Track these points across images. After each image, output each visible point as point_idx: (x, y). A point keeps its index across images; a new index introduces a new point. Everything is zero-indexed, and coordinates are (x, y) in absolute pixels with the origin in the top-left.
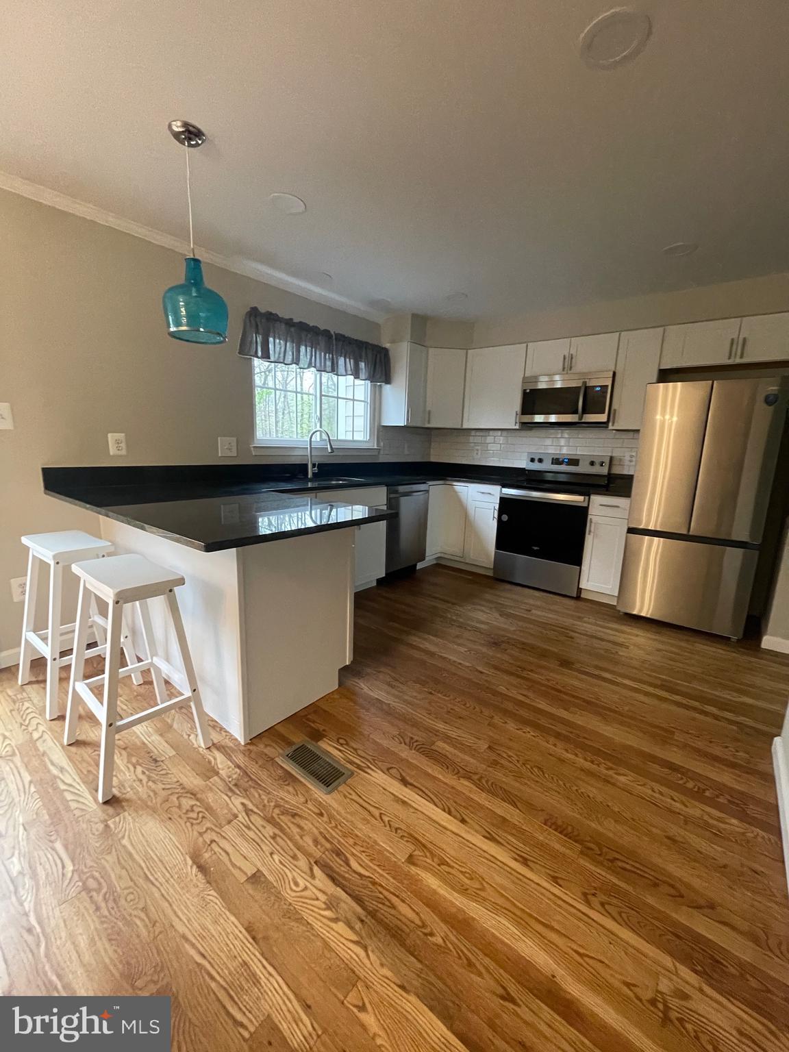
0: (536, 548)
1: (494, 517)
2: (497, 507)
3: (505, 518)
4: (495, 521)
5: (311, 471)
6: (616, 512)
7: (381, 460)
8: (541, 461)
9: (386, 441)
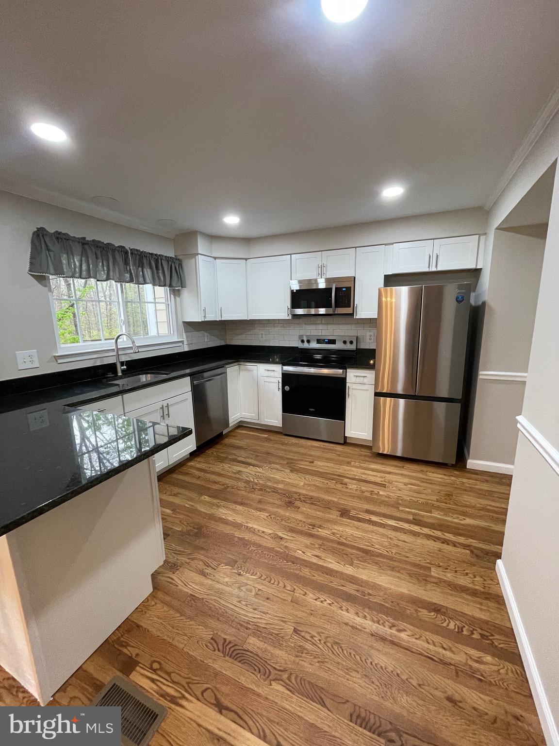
0: (312, 410)
1: (279, 389)
2: (280, 381)
3: (287, 388)
4: (281, 390)
5: (120, 369)
6: (366, 380)
7: (186, 349)
8: (308, 341)
9: (189, 334)
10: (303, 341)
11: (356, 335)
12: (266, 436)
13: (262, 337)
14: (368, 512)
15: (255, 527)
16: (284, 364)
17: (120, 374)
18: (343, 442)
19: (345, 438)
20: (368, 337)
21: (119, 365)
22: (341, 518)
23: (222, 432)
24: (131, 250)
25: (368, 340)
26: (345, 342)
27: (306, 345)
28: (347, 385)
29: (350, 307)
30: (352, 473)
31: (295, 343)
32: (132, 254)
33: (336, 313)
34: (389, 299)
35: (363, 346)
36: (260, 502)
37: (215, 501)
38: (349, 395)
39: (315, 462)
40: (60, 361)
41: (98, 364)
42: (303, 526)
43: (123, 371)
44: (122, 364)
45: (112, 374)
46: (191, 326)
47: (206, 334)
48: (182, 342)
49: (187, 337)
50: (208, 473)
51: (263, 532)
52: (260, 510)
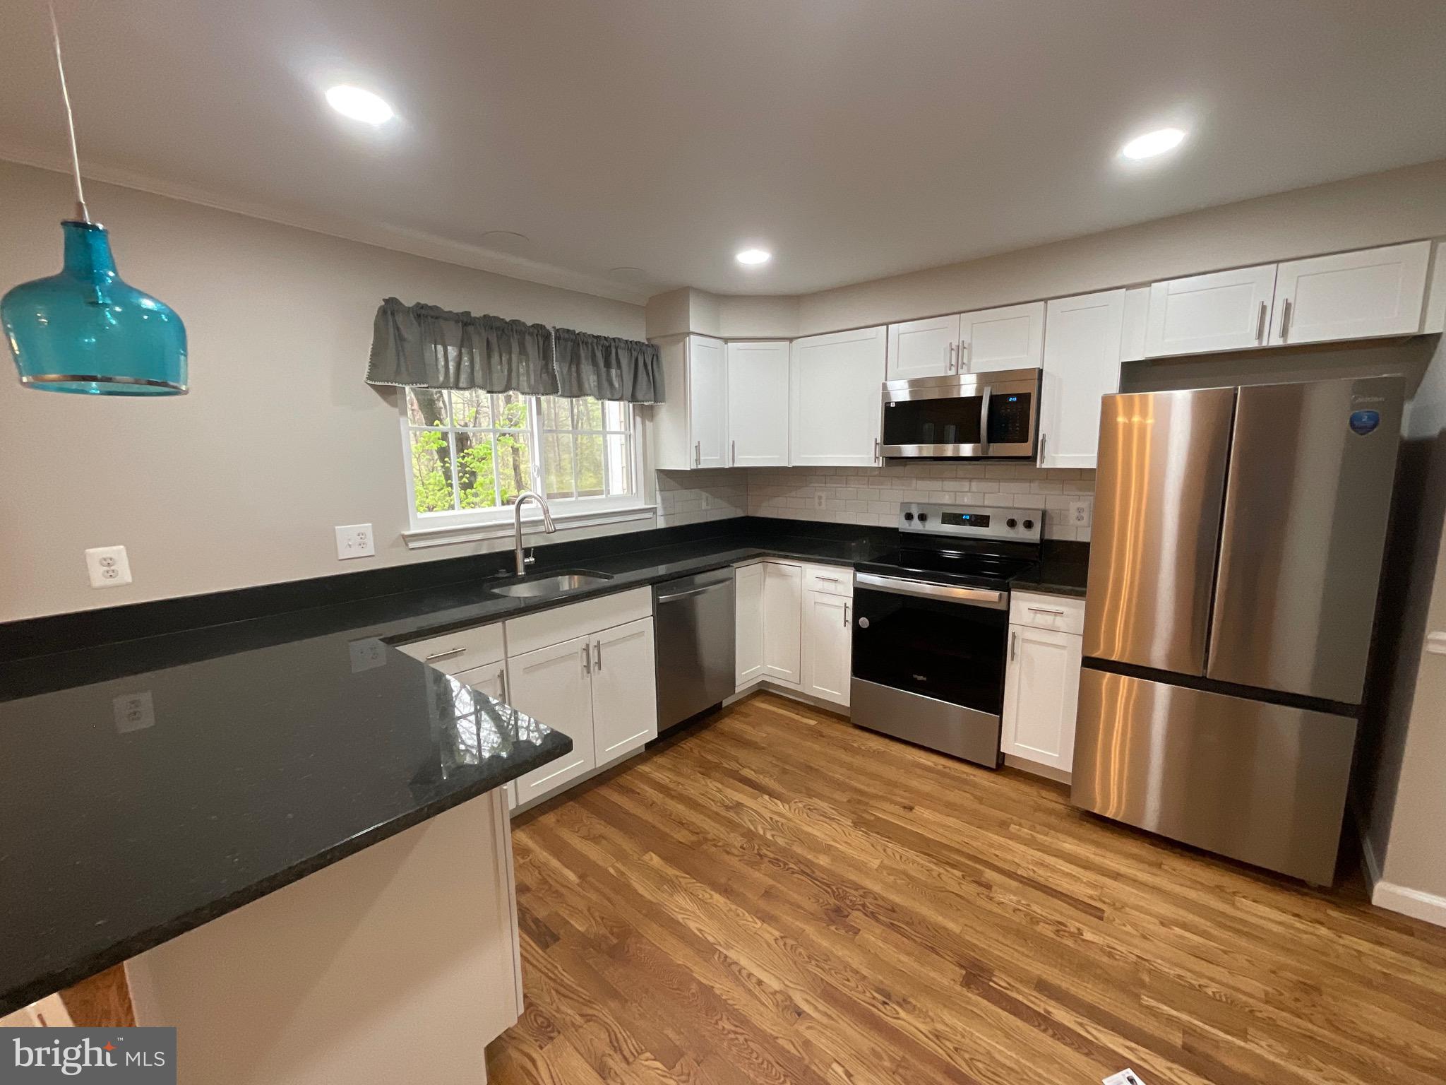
0: (921, 678)
1: (846, 621)
2: (850, 603)
3: (864, 622)
4: (850, 626)
5: (522, 562)
6: (1059, 622)
7: (661, 524)
8: (923, 518)
9: (668, 494)
10: (909, 517)
11: (1042, 507)
12: (812, 722)
13: (820, 504)
14: (1043, 987)
15: (744, 962)
16: (859, 568)
17: (521, 573)
18: (994, 766)
19: (1001, 756)
20: (1073, 513)
21: (520, 555)
22: (964, 991)
23: (721, 703)
24: (557, 331)
25: (1072, 520)
26: (1012, 523)
27: (916, 526)
28: (1011, 629)
29: (1026, 441)
30: (1009, 857)
31: (892, 520)
32: (558, 338)
33: (991, 454)
34: (1136, 419)
35: (1057, 534)
36: (768, 894)
37: (671, 871)
38: (1013, 654)
39: (918, 810)
40: (412, 545)
41: (484, 551)
42: (860, 989)
43: (527, 567)
44: (527, 552)
45: (508, 572)
46: (671, 479)
47: (704, 495)
48: (653, 510)
49: (663, 500)
50: (673, 797)
51: (760, 983)
52: (766, 918)
